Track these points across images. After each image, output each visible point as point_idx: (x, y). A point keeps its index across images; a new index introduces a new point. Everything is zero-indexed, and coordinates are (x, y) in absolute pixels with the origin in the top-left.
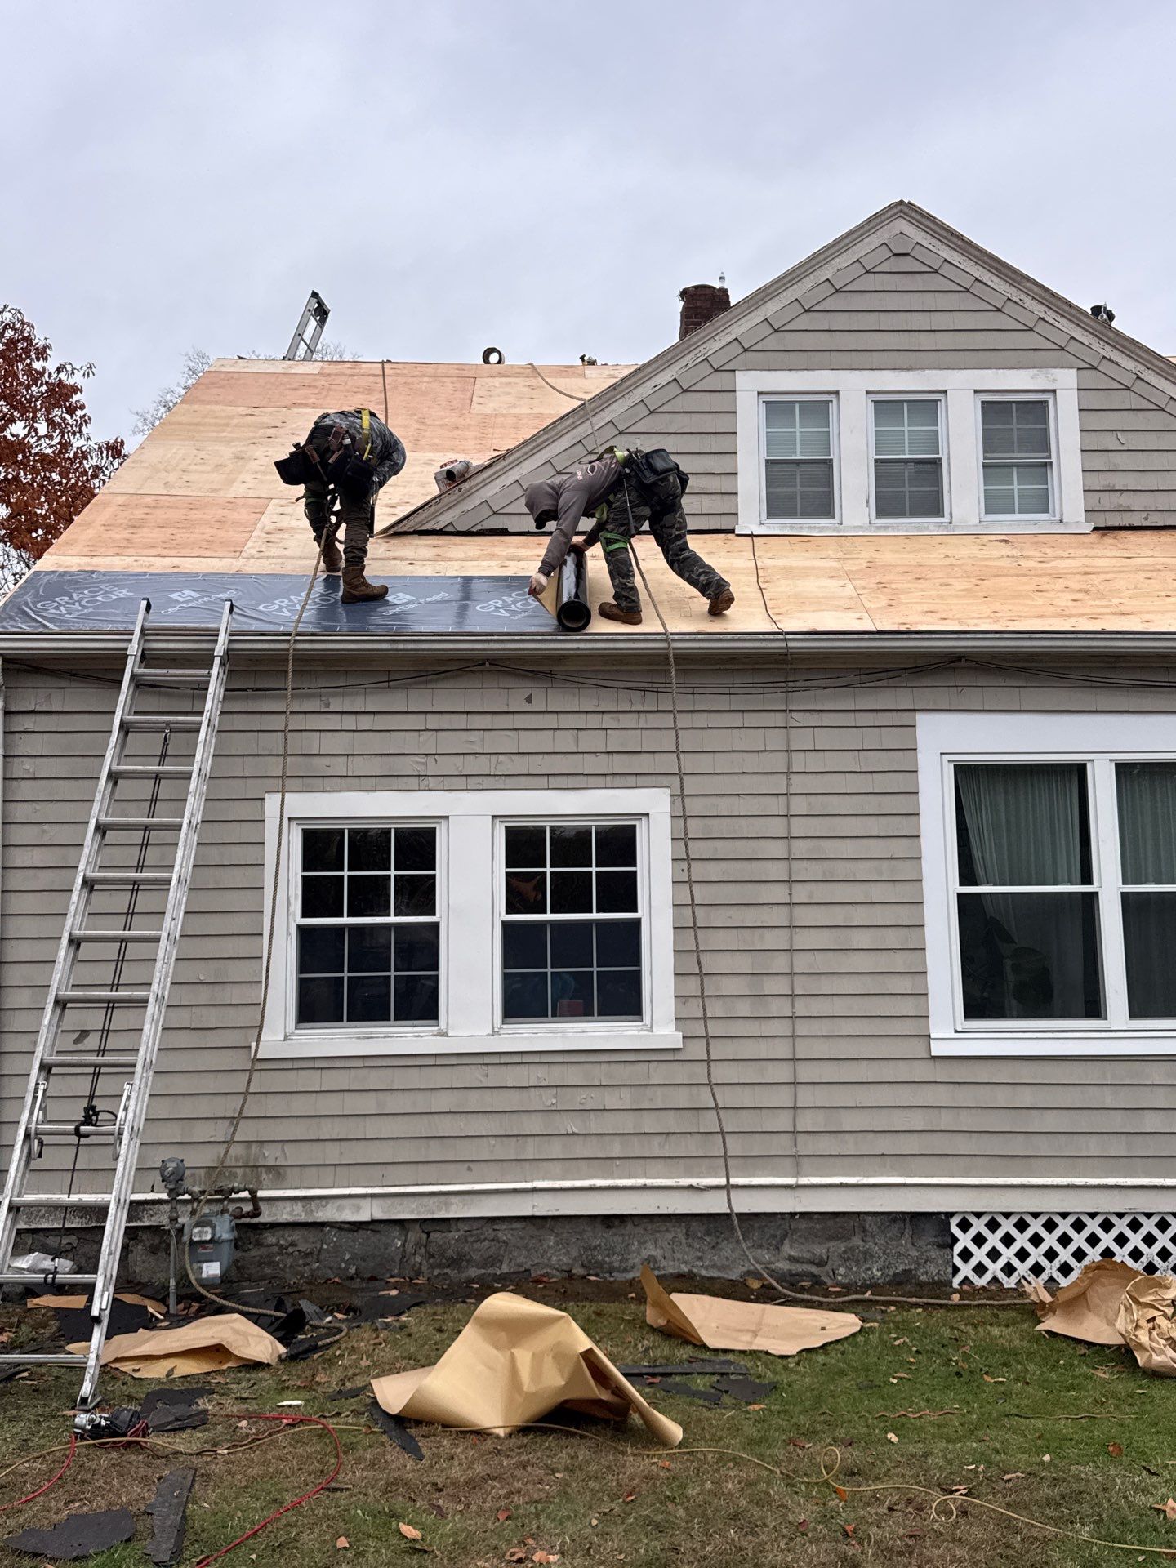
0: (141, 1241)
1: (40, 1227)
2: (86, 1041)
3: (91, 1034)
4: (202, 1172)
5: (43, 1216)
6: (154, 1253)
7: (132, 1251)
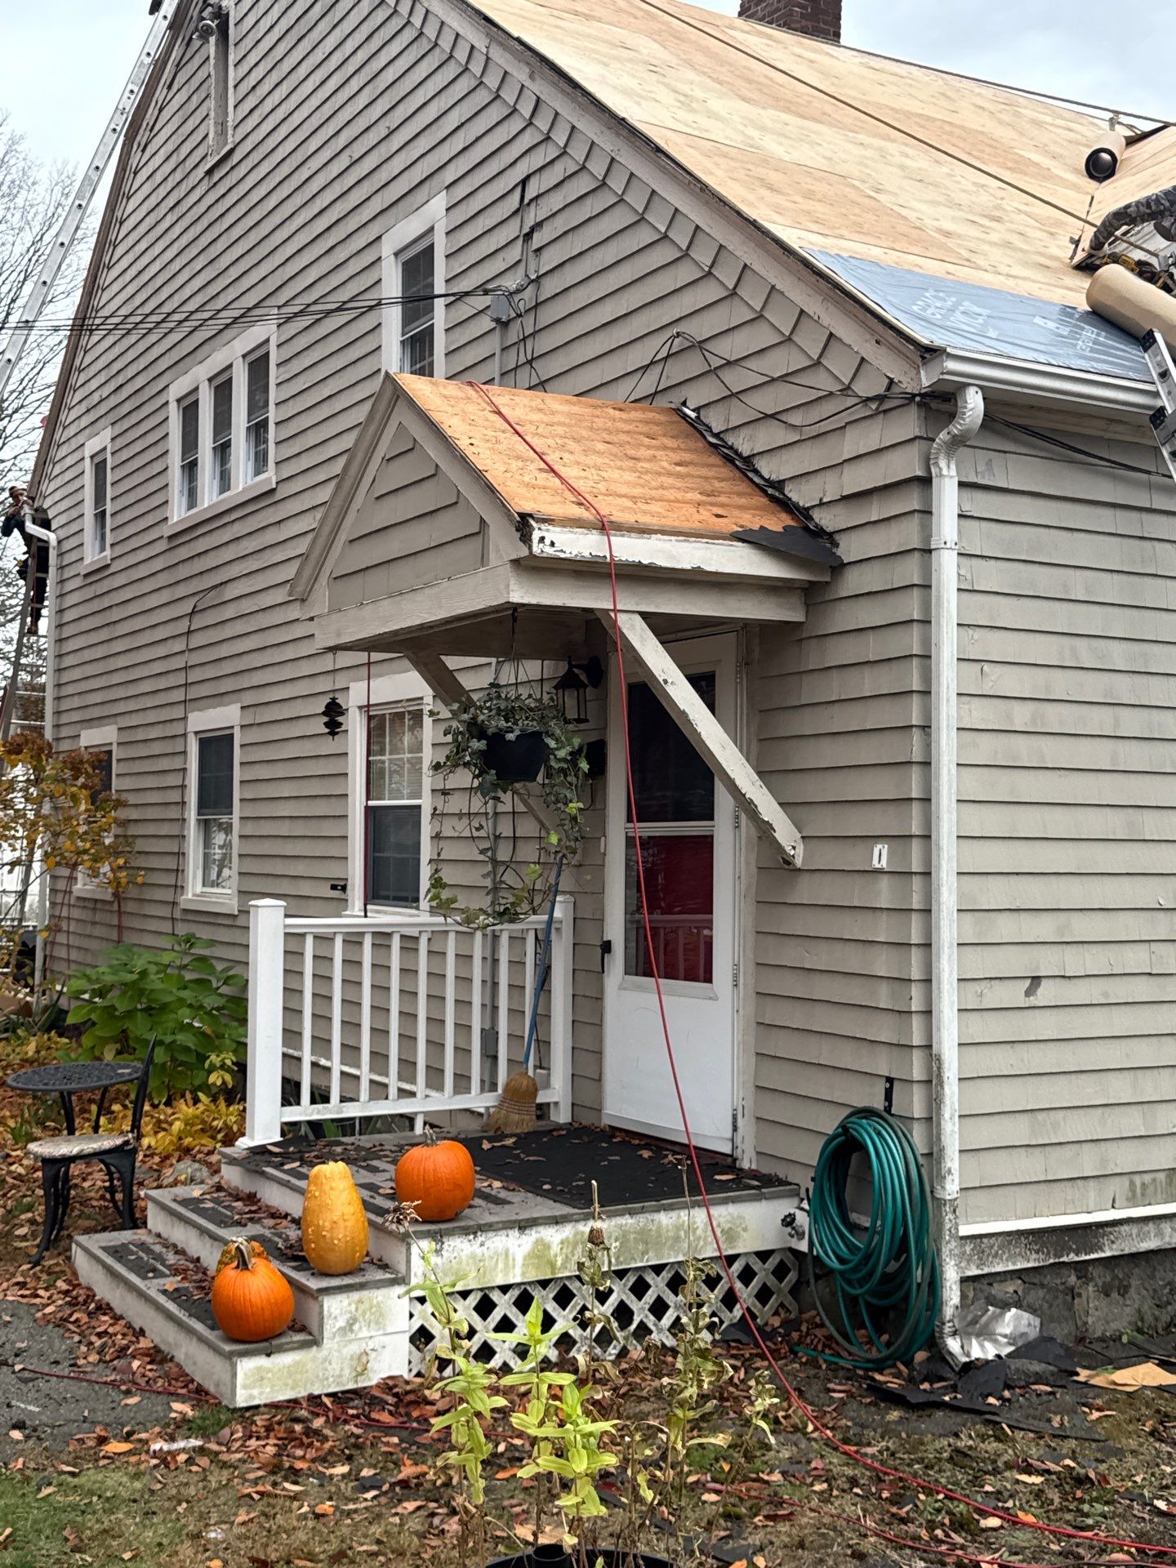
0: (1092, 1279)
1: (993, 1270)
2: (1040, 991)
3: (1044, 982)
4: (1162, 1176)
5: (996, 1255)
6: (1107, 1295)
7: (1080, 1295)
